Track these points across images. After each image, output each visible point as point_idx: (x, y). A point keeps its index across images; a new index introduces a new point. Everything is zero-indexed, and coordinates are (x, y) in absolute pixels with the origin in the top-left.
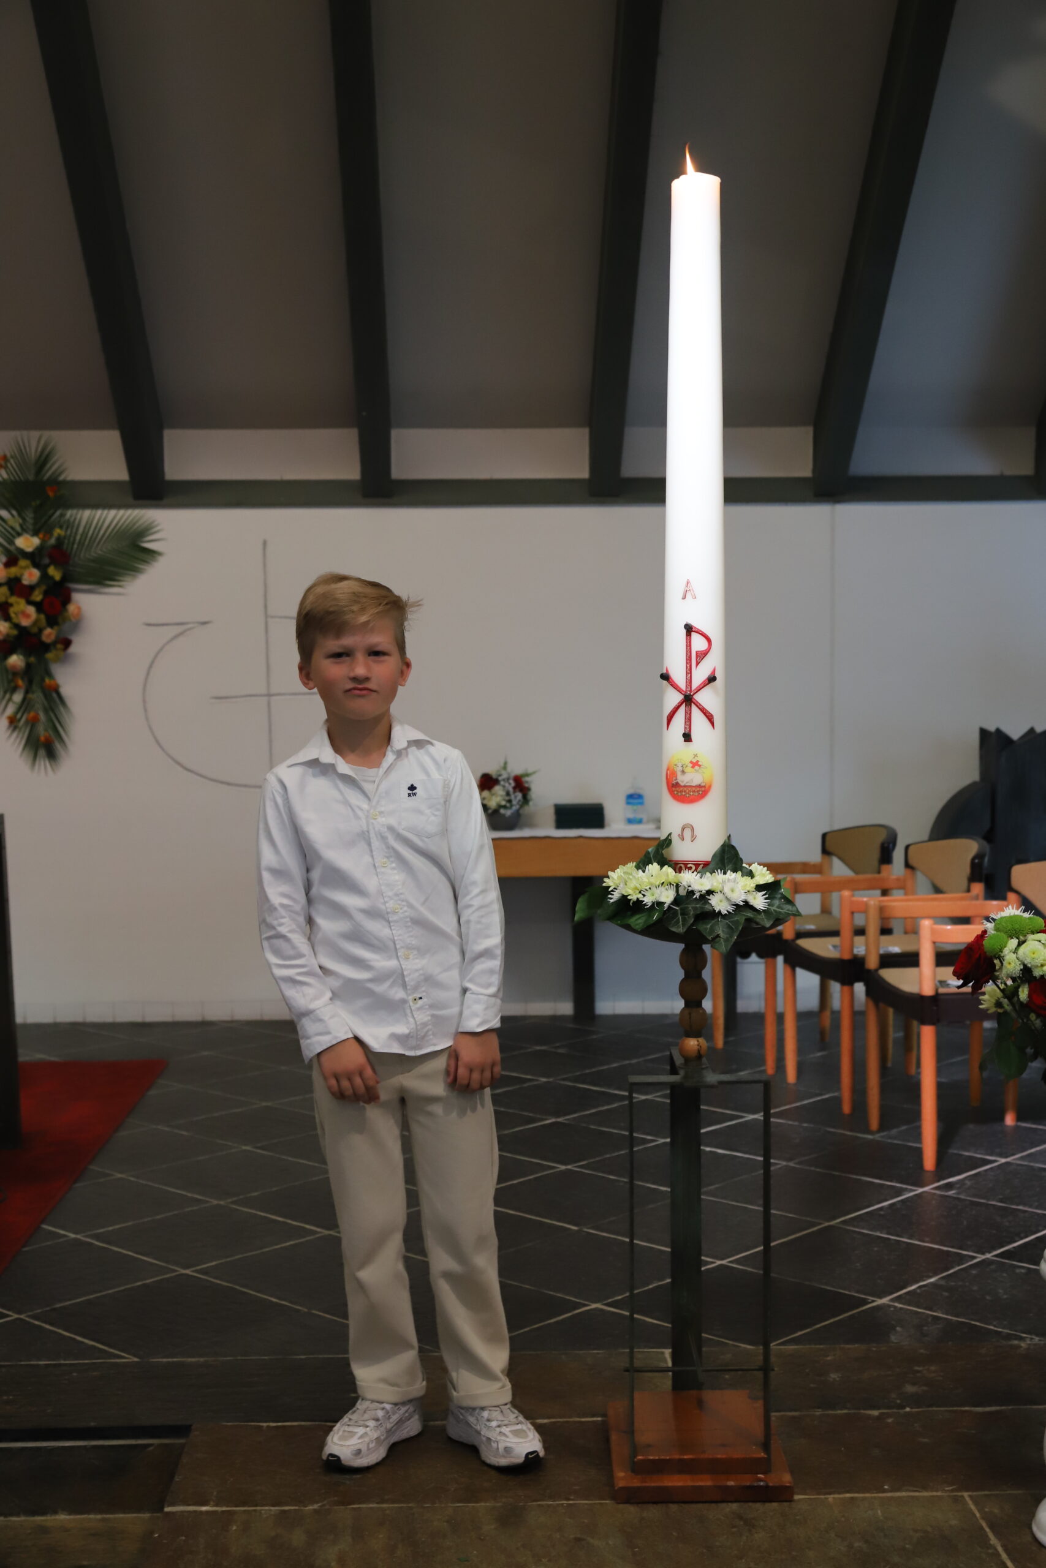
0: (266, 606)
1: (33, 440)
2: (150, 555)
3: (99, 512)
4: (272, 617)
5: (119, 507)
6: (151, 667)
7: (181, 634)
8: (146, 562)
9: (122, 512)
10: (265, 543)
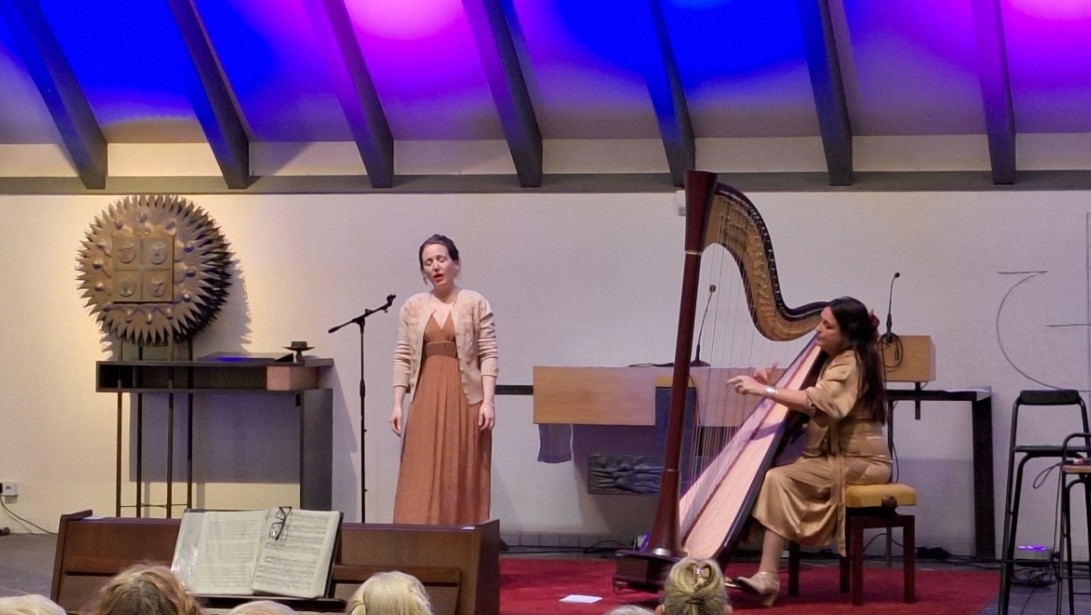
6: (1002, 303)
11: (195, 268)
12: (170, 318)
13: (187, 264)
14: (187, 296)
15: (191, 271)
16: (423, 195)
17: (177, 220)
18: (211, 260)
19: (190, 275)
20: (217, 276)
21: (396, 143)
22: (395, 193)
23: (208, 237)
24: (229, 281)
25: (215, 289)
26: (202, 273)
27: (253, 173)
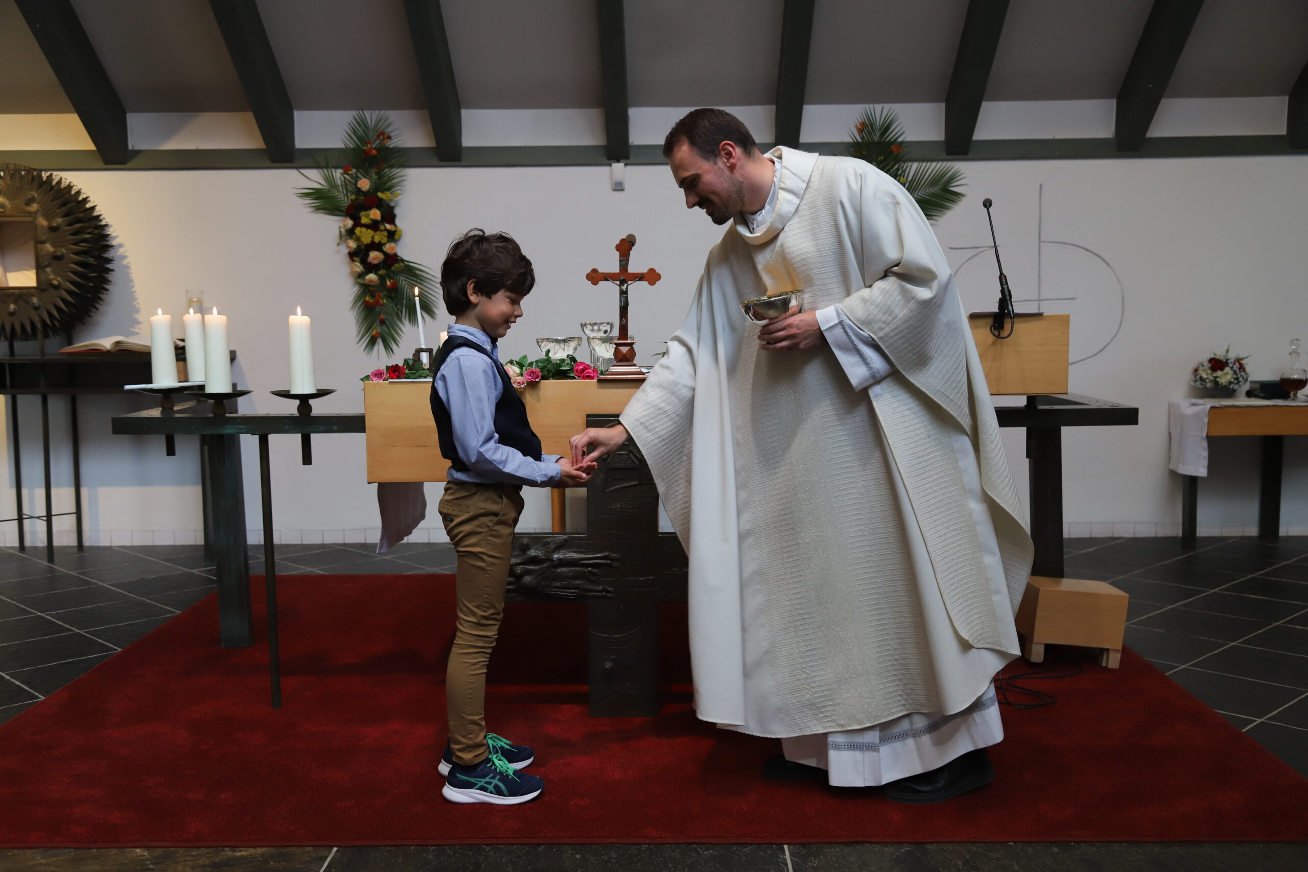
0: (1040, 234)
1: (880, 111)
2: (955, 197)
3: (924, 164)
4: (1044, 242)
5: (938, 160)
7: (977, 255)
8: (954, 201)
9: (940, 164)
10: (1041, 186)
11: (64, 250)
12: (36, 308)
13: (53, 246)
14: (55, 282)
15: (59, 254)
16: (329, 170)
17: (38, 194)
18: (84, 241)
19: (57, 258)
20: (91, 260)
21: (297, 114)
22: (297, 168)
23: (78, 215)
24: (110, 266)
25: (91, 275)
26: (72, 256)
27: (133, 147)
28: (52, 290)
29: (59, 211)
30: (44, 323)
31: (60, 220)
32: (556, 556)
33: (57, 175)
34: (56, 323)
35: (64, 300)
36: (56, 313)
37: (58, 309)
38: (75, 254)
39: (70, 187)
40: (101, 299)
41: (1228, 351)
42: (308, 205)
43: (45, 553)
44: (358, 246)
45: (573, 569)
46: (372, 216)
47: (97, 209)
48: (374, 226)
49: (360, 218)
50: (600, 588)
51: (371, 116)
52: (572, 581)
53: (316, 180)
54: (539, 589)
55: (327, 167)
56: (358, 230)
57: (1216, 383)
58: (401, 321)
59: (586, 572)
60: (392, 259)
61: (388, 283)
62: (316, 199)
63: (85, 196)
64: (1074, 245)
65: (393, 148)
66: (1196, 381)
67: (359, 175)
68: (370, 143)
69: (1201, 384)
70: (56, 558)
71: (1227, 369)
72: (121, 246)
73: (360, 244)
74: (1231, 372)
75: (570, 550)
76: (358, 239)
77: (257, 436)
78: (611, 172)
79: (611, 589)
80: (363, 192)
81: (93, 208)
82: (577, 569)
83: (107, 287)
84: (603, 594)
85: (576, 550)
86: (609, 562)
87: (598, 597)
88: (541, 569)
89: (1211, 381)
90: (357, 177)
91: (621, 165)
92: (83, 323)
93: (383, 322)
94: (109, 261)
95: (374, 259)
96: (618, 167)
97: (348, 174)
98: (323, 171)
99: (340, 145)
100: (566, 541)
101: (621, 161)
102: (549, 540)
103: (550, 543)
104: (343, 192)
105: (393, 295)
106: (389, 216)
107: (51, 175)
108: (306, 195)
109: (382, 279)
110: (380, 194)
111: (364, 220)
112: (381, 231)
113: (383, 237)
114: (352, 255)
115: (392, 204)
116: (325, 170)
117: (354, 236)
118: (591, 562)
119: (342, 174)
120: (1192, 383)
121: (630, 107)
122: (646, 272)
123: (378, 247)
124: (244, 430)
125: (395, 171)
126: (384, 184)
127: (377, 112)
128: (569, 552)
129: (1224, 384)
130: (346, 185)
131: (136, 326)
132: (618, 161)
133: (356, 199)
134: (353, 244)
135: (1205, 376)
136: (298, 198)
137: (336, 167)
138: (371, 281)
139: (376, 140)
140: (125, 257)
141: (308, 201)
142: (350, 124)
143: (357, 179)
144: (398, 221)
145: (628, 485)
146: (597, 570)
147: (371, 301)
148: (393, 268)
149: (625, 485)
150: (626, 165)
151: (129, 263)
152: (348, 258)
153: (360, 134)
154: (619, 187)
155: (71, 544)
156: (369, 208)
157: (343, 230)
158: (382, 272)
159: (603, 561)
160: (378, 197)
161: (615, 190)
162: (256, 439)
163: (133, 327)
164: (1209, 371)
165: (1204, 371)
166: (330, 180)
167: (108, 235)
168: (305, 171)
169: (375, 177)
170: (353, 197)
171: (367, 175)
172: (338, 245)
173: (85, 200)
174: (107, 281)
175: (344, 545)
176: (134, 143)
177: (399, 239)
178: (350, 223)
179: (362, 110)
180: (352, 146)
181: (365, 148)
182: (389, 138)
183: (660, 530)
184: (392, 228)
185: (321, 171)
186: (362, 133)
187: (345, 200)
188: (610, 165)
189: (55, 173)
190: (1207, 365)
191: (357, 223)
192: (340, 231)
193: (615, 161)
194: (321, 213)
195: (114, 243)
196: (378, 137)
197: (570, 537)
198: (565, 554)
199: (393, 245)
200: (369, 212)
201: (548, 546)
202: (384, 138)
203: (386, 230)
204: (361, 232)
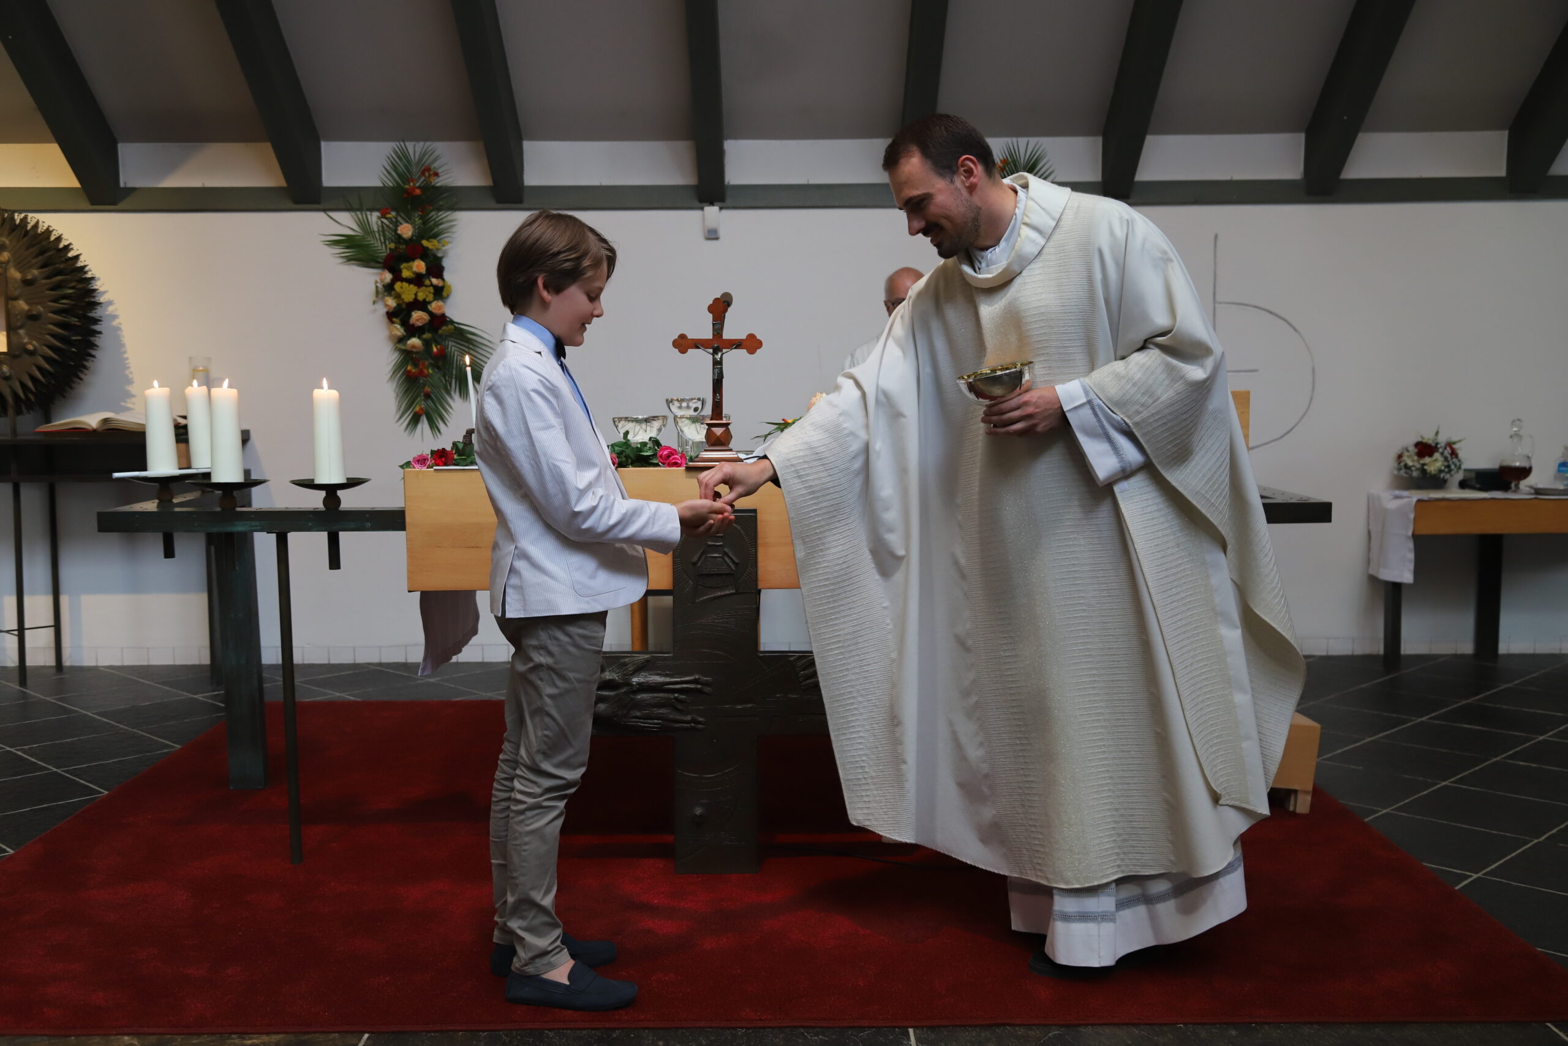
0: (1214, 294)
1: (1025, 146)
4: (1220, 303)
10: (1216, 237)
11: (41, 309)
12: (7, 378)
13: (28, 304)
14: (30, 347)
15: (34, 313)
16: (363, 213)
17: (11, 241)
18: (65, 297)
19: (33, 318)
20: (74, 320)
21: (324, 145)
22: (324, 210)
23: (57, 266)
24: (97, 328)
25: (74, 338)
26: (50, 315)
27: (125, 183)
28: (26, 356)
29: (34, 261)
30: (15, 395)
31: (36, 272)
32: (635, 680)
33: (33, 218)
34: (32, 397)
35: (40, 369)
36: (30, 384)
37: (33, 379)
38: (55, 312)
39: (48, 232)
40: (85, 367)
41: (1437, 433)
42: (338, 255)
43: (16, 675)
44: (399, 305)
45: (656, 695)
46: (415, 269)
47: (82, 258)
48: (418, 280)
49: (400, 271)
50: (689, 718)
51: (414, 149)
52: (654, 709)
53: (346, 224)
54: (615, 719)
55: (360, 209)
56: (398, 286)
57: (1423, 471)
58: (449, 394)
59: (672, 699)
60: (439, 321)
61: (435, 350)
62: (347, 247)
63: (66, 243)
64: (1256, 307)
65: (441, 187)
66: (1400, 469)
67: (399, 219)
68: (412, 181)
69: (1406, 473)
70: (29, 682)
71: (1437, 455)
72: (110, 303)
73: (401, 302)
74: (1441, 459)
75: (653, 673)
76: (398, 296)
77: (275, 535)
78: (704, 215)
79: (701, 719)
80: (404, 240)
81: (77, 257)
82: (661, 695)
83: (93, 352)
84: (693, 725)
85: (659, 672)
86: (699, 686)
87: (687, 729)
88: (617, 695)
89: (1418, 469)
90: (397, 221)
91: (715, 209)
92: (64, 397)
93: (428, 396)
94: (96, 321)
95: (418, 320)
96: (712, 211)
97: (386, 218)
98: (357, 215)
99: (376, 183)
100: (647, 661)
101: (715, 204)
102: (627, 660)
103: (627, 665)
104: (380, 240)
105: (440, 363)
106: (436, 268)
107: (26, 217)
108: (335, 243)
109: (427, 344)
110: (425, 243)
111: (406, 274)
112: (426, 286)
113: (427, 293)
114: (391, 315)
115: (439, 255)
116: (358, 213)
117: (393, 293)
118: (678, 686)
119: (379, 218)
120: (1396, 472)
121: (726, 139)
122: (744, 338)
123: (422, 305)
124: (259, 528)
125: (443, 214)
126: (429, 230)
127: (421, 144)
128: (651, 675)
129: (1433, 472)
130: (383, 231)
131: (128, 400)
132: (712, 204)
133: (396, 248)
134: (392, 302)
135: (1410, 463)
136: (326, 247)
137: (372, 210)
138: (413, 346)
139: (420, 177)
140: (115, 317)
141: (338, 250)
142: (389, 158)
143: (396, 224)
144: (446, 275)
145: (722, 594)
146: (684, 697)
147: (414, 371)
148: (440, 331)
149: (719, 594)
150: (721, 208)
151: (120, 324)
152: (385, 319)
153: (401, 170)
154: (712, 235)
155: (48, 664)
156: (411, 259)
157: (380, 286)
158: (427, 336)
159: (693, 686)
160: (422, 245)
161: (708, 239)
162: (273, 537)
163: (125, 401)
164: (1416, 458)
165: (1409, 457)
166: (364, 225)
167: (95, 290)
168: (333, 214)
169: (418, 221)
170: (392, 246)
171: (409, 219)
172: (374, 303)
173: (67, 248)
174: (93, 346)
175: (380, 664)
176: (128, 178)
177: (448, 296)
178: (388, 277)
179: (403, 141)
180: (391, 185)
181: (407, 187)
182: (436, 174)
183: (762, 648)
184: (439, 283)
185: (353, 214)
186: (405, 170)
187: (383, 249)
188: (702, 209)
189: (30, 215)
190: (1413, 450)
191: (397, 277)
192: (377, 287)
193: (708, 204)
194: (353, 264)
195: (102, 299)
196: (423, 173)
197: (653, 657)
198: (646, 677)
199: (440, 303)
200: (411, 264)
201: (625, 668)
202: (430, 175)
203: (432, 285)
204: (401, 288)
